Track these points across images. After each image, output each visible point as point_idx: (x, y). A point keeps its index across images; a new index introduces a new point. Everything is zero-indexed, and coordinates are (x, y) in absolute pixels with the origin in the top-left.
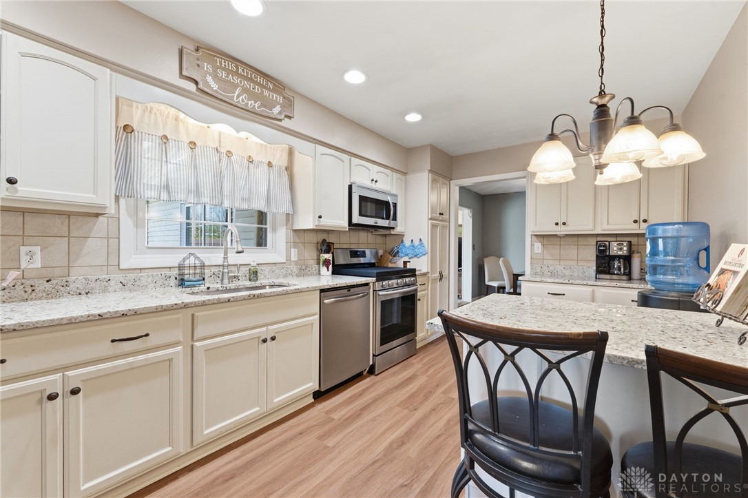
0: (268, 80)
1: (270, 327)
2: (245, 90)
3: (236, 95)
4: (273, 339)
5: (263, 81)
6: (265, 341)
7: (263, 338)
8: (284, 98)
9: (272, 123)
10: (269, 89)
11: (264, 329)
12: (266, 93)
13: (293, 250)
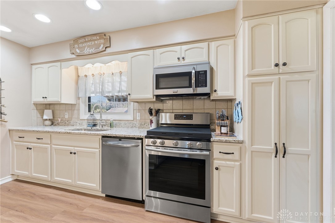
0: (96, 36)
1: (75, 148)
2: (89, 46)
3: (85, 51)
4: (75, 153)
5: (94, 38)
6: (71, 153)
7: (72, 152)
8: (104, 39)
9: (102, 54)
10: (98, 40)
11: (72, 148)
12: (96, 42)
13: (137, 114)
